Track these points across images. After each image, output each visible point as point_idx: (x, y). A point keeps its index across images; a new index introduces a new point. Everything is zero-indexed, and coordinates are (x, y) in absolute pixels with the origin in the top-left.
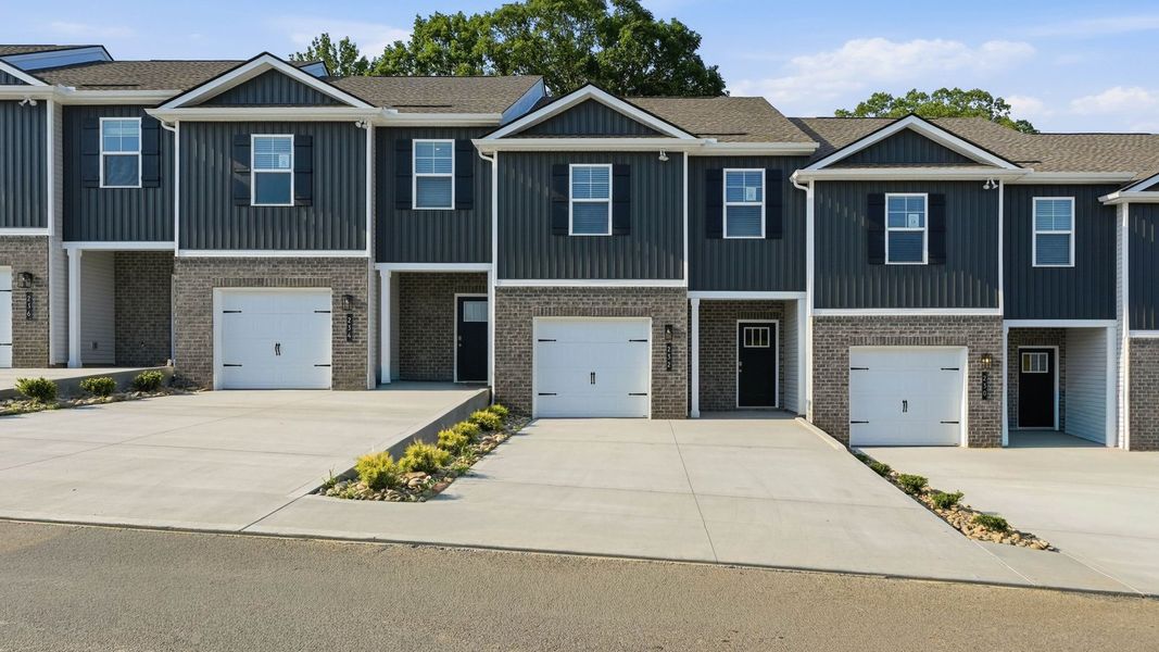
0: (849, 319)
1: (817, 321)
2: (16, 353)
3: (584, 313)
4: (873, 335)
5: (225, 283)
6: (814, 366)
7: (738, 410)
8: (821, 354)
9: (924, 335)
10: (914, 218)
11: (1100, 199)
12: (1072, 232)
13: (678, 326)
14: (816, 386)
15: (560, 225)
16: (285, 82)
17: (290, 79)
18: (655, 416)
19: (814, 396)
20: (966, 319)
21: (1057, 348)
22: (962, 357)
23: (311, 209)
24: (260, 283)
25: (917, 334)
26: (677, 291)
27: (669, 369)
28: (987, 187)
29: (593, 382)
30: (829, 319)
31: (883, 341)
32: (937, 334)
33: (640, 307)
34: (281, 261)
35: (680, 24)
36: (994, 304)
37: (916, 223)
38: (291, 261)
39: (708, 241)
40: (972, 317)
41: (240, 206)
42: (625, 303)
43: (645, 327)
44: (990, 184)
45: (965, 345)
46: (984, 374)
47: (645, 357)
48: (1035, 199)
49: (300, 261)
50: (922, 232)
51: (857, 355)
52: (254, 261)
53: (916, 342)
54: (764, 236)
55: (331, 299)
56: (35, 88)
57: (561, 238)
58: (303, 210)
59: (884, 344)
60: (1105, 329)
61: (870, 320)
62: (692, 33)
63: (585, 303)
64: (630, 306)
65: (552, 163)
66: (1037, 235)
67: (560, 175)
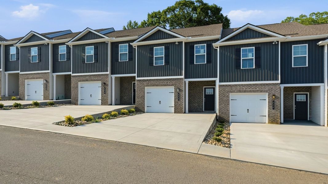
0: (230, 85)
1: (220, 86)
2: (44, 97)
3: (157, 86)
4: (237, 90)
5: (80, 81)
6: (219, 99)
7: (204, 112)
8: (221, 95)
9: (253, 89)
10: (250, 54)
11: (318, 44)
12: (307, 55)
13: (181, 88)
14: (220, 105)
15: (151, 63)
16: (92, 34)
17: (93, 33)
18: (175, 113)
19: (219, 107)
20: (267, 84)
21: (308, 93)
22: (266, 96)
23: (97, 63)
24: (87, 80)
25: (251, 89)
26: (181, 79)
27: (178, 100)
28: (274, 43)
29: (160, 104)
30: (223, 86)
31: (240, 91)
32: (258, 89)
33: (171, 83)
34: (91, 75)
35: (215, 5)
36: (277, 79)
37: (251, 56)
38: (93, 75)
39: (190, 65)
40: (269, 84)
41: (84, 63)
42: (167, 83)
43: (172, 89)
44: (275, 43)
45: (267, 92)
46: (273, 101)
47: (172, 97)
48: (293, 46)
49: (95, 75)
50: (253, 59)
51: (232, 96)
52: (86, 76)
53: (250, 91)
54: (206, 63)
55: (101, 84)
56: (47, 41)
57: (152, 66)
58: (96, 63)
59: (240, 92)
60: (320, 86)
61: (236, 85)
62: (219, 7)
63: (158, 83)
64: (168, 83)
65: (150, 47)
66: (294, 57)
67: (152, 50)
